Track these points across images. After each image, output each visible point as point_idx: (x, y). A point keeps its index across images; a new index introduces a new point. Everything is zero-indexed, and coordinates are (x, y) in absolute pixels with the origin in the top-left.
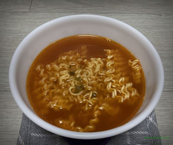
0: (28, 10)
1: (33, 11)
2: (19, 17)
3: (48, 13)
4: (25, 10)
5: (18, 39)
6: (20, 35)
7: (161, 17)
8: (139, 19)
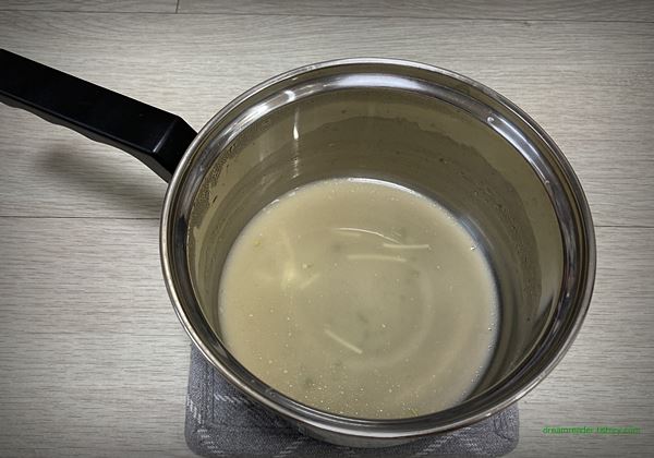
0: (174, 9)
1: (186, 11)
2: (152, 27)
3: (226, 18)
4: (166, 8)
5: (156, 89)
6: (159, 77)
7: (526, 28)
8: (468, 36)
